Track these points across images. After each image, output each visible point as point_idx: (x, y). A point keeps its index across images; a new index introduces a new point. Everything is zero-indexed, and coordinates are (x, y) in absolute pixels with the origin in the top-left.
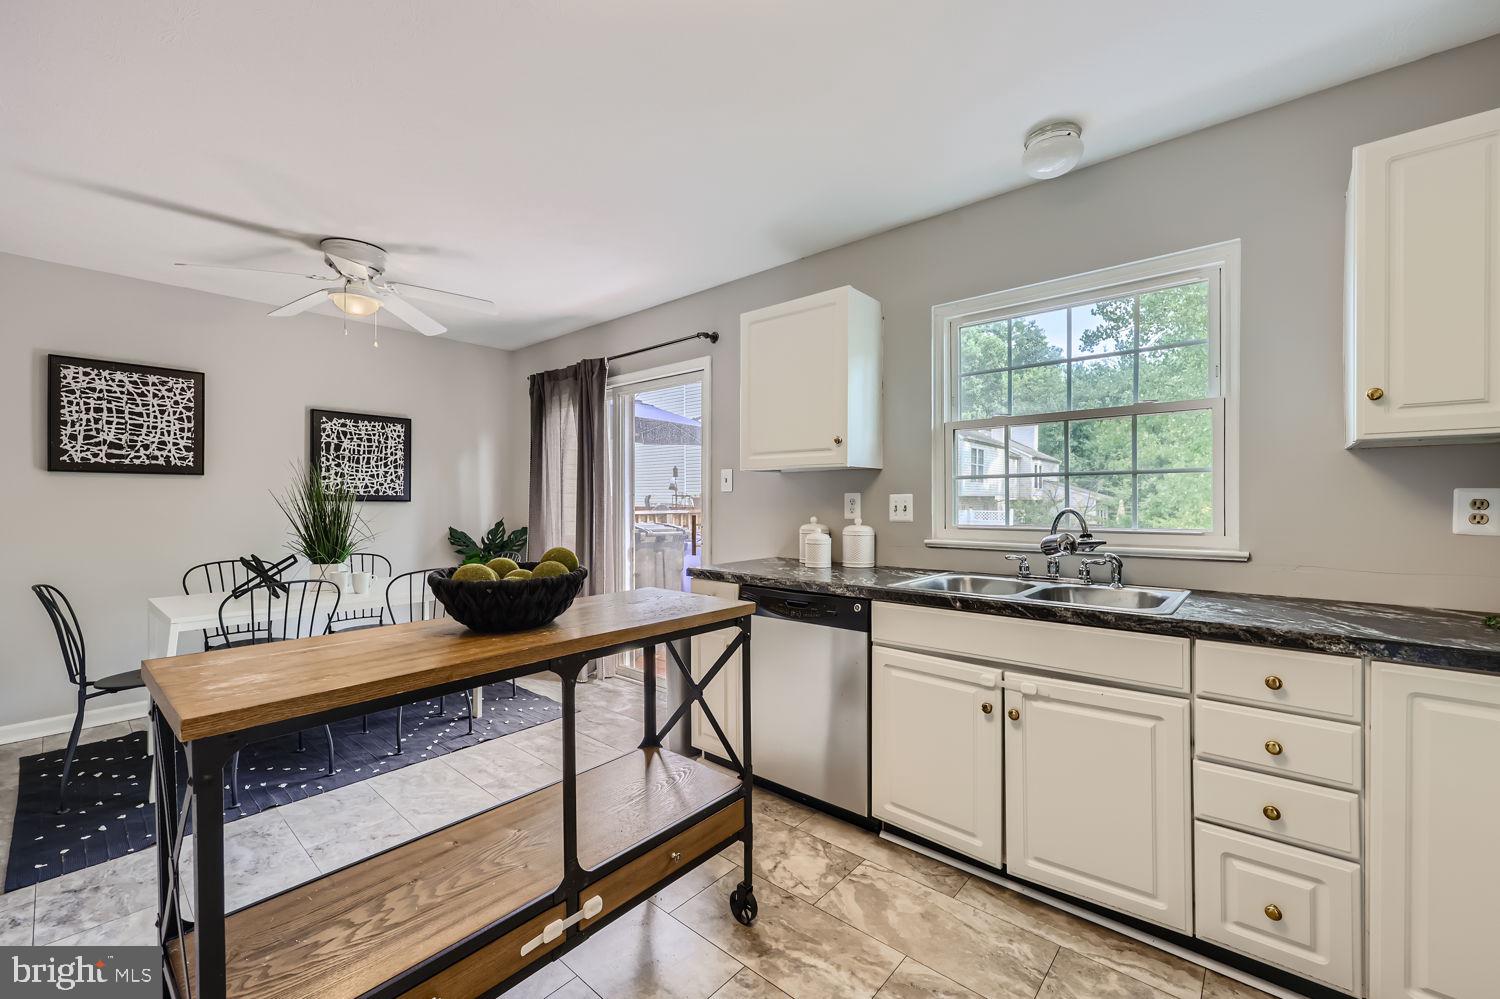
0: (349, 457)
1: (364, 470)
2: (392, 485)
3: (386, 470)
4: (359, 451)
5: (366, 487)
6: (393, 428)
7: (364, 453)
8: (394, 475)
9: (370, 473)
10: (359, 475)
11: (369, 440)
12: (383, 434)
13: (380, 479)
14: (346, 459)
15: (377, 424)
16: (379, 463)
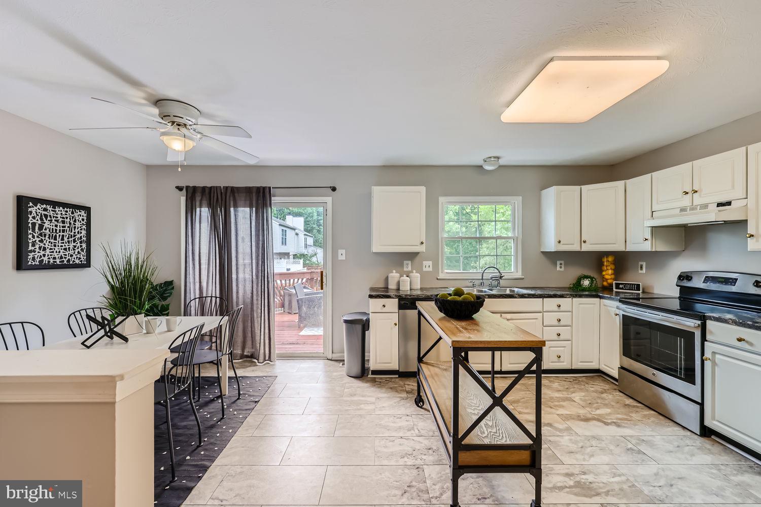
0: (49, 235)
1: (60, 245)
2: (78, 256)
3: (75, 244)
4: (56, 230)
5: (61, 258)
6: (79, 213)
7: (60, 232)
8: (80, 249)
9: (64, 247)
10: (56, 248)
11: (63, 222)
12: (73, 217)
13: (71, 252)
14: (47, 236)
15: (68, 210)
16: (70, 239)
